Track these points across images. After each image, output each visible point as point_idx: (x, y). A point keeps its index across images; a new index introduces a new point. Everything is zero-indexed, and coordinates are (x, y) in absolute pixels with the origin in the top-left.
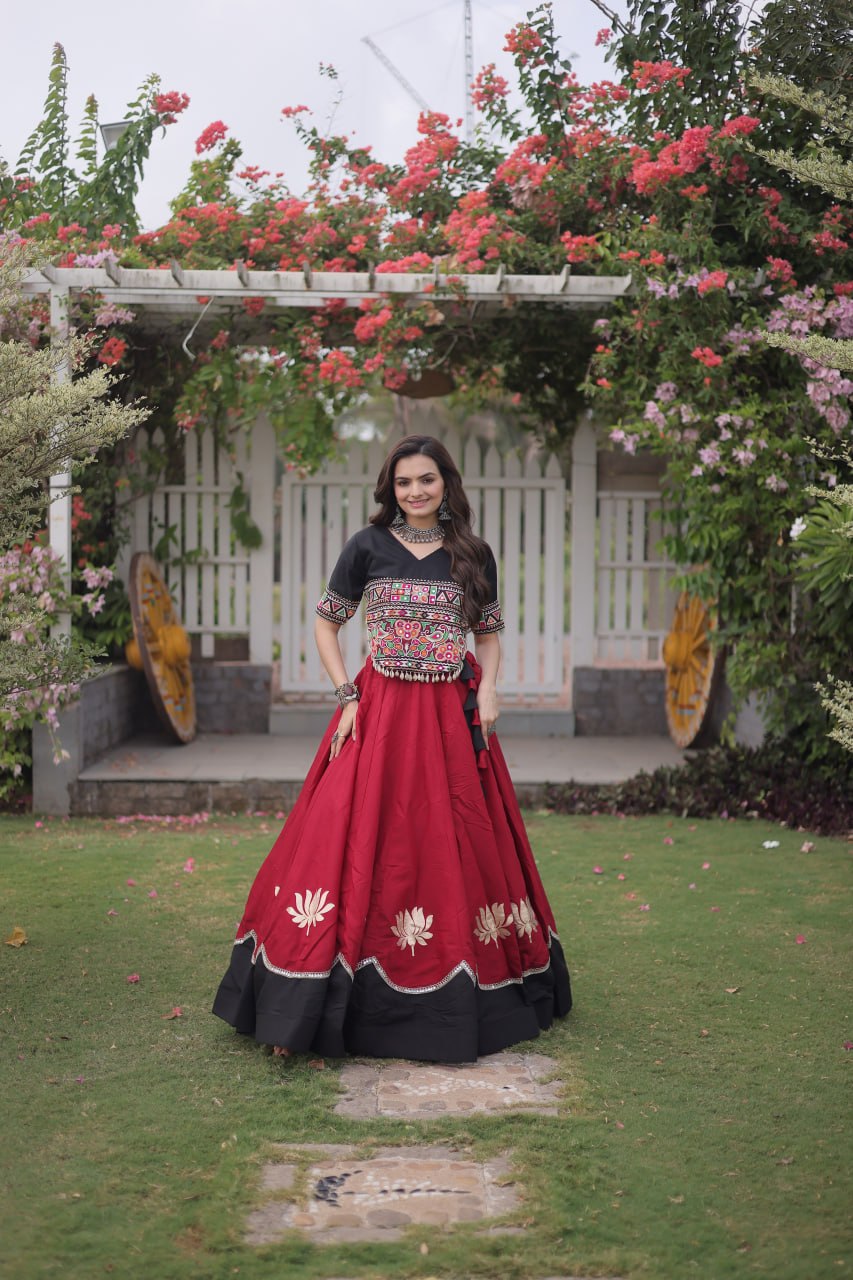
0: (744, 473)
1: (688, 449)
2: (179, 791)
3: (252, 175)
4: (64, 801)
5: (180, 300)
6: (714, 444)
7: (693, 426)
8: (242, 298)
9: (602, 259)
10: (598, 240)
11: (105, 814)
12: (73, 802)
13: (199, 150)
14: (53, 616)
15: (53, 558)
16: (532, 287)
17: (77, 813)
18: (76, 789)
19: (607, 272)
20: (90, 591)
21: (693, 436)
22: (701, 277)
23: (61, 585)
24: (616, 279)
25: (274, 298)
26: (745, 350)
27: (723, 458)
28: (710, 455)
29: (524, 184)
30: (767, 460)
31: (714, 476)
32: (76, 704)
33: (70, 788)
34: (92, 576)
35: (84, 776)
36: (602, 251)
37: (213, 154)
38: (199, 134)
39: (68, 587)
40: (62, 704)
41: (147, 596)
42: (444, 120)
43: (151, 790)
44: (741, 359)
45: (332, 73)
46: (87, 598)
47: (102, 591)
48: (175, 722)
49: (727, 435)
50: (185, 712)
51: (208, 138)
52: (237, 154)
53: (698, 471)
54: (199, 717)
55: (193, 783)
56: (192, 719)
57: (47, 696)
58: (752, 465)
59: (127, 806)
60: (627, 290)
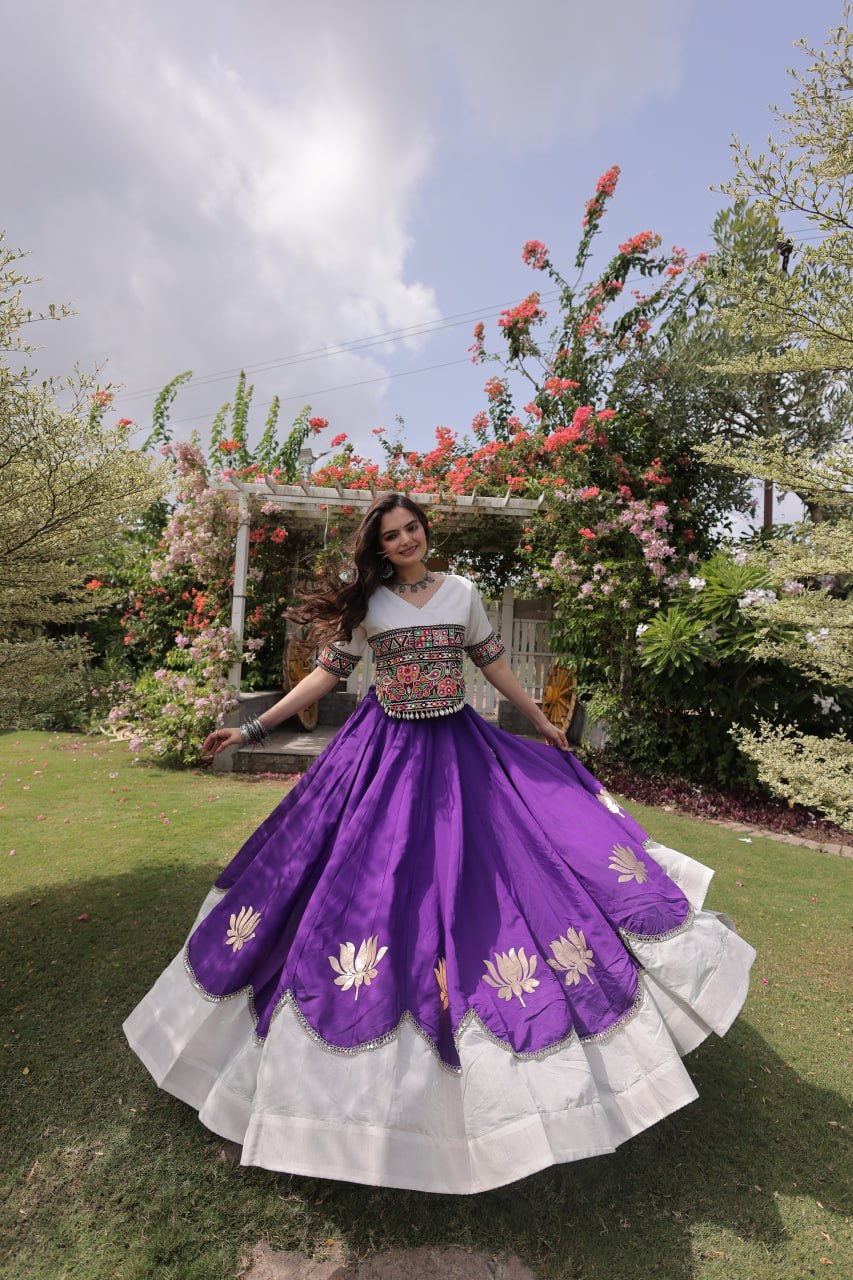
0: (606, 598)
1: (575, 585)
2: (291, 760)
3: (357, 460)
4: (230, 762)
5: (312, 509)
6: (589, 583)
7: (578, 573)
8: (342, 506)
9: (528, 490)
10: (527, 480)
11: (252, 771)
12: (234, 764)
13: (333, 446)
14: (230, 664)
15: (231, 633)
16: (490, 503)
17: (237, 769)
18: (237, 757)
19: (529, 498)
20: (250, 651)
21: (578, 579)
22: (584, 491)
23: (235, 648)
24: (534, 501)
25: (357, 507)
26: (607, 532)
27: (594, 590)
28: (587, 588)
29: (487, 458)
30: (620, 592)
31: (589, 600)
32: (238, 712)
33: (233, 756)
34: (252, 643)
35: (241, 750)
36: (528, 485)
37: (340, 450)
38: (333, 438)
39: (240, 650)
40: (228, 712)
41: (293, 658)
42: (449, 432)
43: (277, 759)
44: (604, 538)
45: (401, 421)
46: (247, 655)
47: (255, 651)
48: (303, 721)
49: (597, 577)
50: (310, 715)
51: (338, 441)
52: (351, 451)
53: (581, 596)
54: (319, 717)
55: (300, 756)
56: (315, 719)
57: (219, 707)
58: (611, 594)
59: (263, 767)
60: (540, 507)
